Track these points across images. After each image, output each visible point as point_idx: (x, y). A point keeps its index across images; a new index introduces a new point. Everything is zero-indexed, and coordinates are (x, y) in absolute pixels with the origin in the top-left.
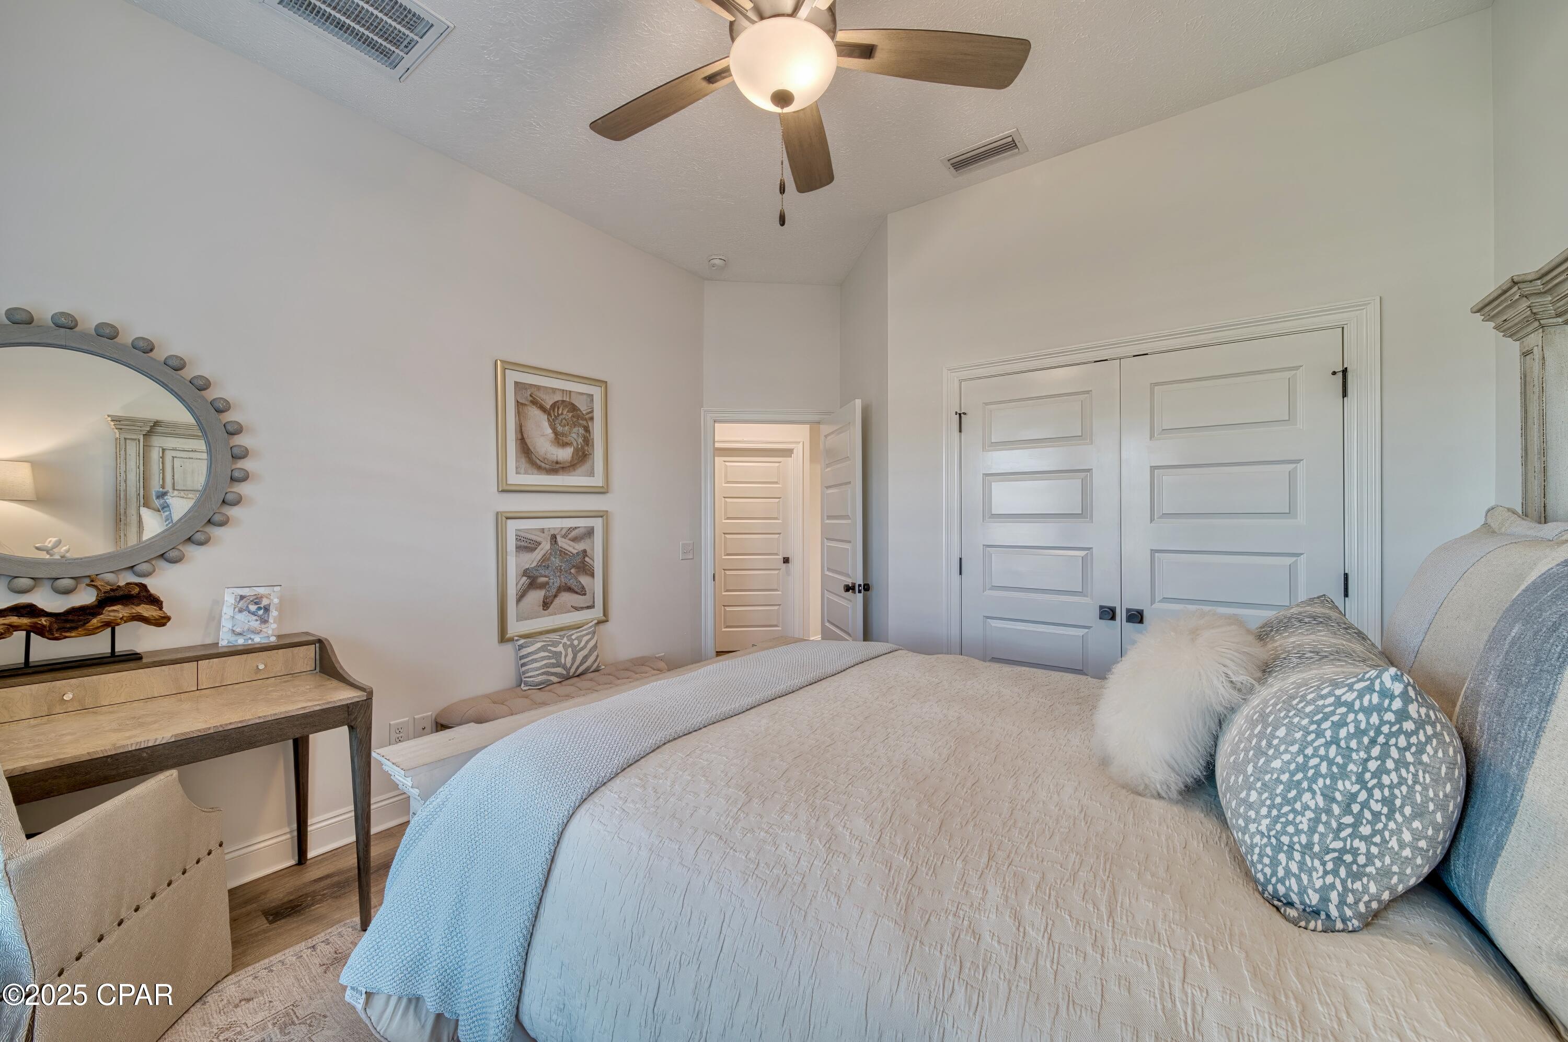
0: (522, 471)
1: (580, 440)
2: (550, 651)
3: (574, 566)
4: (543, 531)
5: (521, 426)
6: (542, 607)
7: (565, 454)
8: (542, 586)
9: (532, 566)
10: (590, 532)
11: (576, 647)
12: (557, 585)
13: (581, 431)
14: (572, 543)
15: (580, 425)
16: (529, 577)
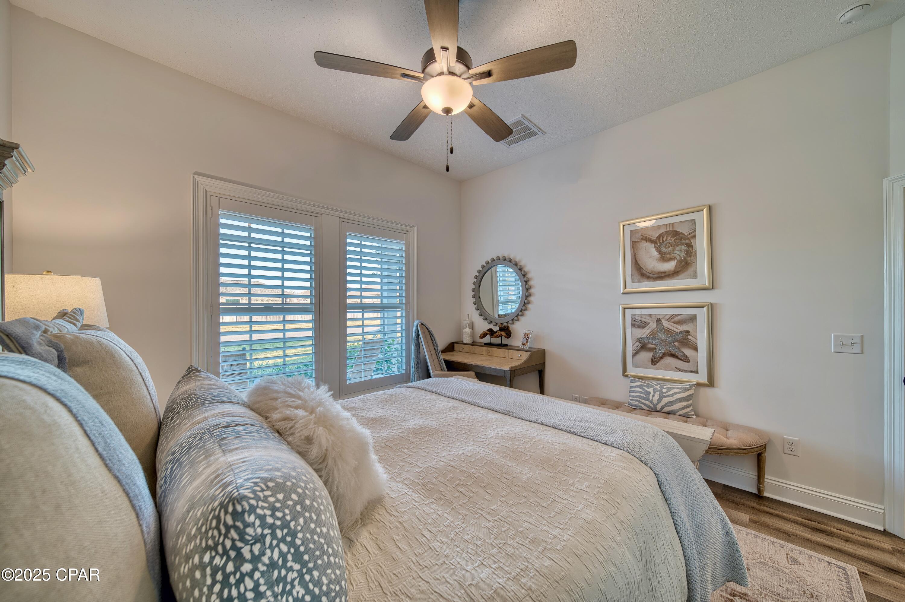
0: (637, 280)
1: (683, 254)
2: (643, 390)
3: (677, 341)
4: (650, 316)
5: (635, 255)
6: (650, 363)
7: (670, 266)
8: (651, 350)
9: (643, 336)
10: (693, 319)
11: (663, 393)
12: (662, 351)
13: (684, 247)
14: (675, 325)
15: (683, 244)
16: (641, 343)
